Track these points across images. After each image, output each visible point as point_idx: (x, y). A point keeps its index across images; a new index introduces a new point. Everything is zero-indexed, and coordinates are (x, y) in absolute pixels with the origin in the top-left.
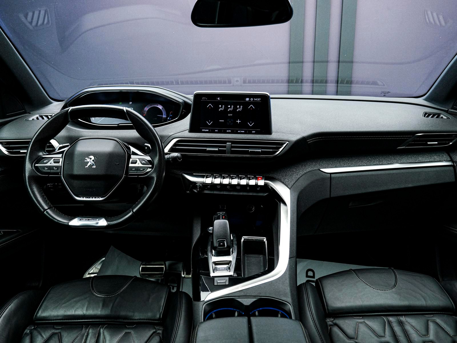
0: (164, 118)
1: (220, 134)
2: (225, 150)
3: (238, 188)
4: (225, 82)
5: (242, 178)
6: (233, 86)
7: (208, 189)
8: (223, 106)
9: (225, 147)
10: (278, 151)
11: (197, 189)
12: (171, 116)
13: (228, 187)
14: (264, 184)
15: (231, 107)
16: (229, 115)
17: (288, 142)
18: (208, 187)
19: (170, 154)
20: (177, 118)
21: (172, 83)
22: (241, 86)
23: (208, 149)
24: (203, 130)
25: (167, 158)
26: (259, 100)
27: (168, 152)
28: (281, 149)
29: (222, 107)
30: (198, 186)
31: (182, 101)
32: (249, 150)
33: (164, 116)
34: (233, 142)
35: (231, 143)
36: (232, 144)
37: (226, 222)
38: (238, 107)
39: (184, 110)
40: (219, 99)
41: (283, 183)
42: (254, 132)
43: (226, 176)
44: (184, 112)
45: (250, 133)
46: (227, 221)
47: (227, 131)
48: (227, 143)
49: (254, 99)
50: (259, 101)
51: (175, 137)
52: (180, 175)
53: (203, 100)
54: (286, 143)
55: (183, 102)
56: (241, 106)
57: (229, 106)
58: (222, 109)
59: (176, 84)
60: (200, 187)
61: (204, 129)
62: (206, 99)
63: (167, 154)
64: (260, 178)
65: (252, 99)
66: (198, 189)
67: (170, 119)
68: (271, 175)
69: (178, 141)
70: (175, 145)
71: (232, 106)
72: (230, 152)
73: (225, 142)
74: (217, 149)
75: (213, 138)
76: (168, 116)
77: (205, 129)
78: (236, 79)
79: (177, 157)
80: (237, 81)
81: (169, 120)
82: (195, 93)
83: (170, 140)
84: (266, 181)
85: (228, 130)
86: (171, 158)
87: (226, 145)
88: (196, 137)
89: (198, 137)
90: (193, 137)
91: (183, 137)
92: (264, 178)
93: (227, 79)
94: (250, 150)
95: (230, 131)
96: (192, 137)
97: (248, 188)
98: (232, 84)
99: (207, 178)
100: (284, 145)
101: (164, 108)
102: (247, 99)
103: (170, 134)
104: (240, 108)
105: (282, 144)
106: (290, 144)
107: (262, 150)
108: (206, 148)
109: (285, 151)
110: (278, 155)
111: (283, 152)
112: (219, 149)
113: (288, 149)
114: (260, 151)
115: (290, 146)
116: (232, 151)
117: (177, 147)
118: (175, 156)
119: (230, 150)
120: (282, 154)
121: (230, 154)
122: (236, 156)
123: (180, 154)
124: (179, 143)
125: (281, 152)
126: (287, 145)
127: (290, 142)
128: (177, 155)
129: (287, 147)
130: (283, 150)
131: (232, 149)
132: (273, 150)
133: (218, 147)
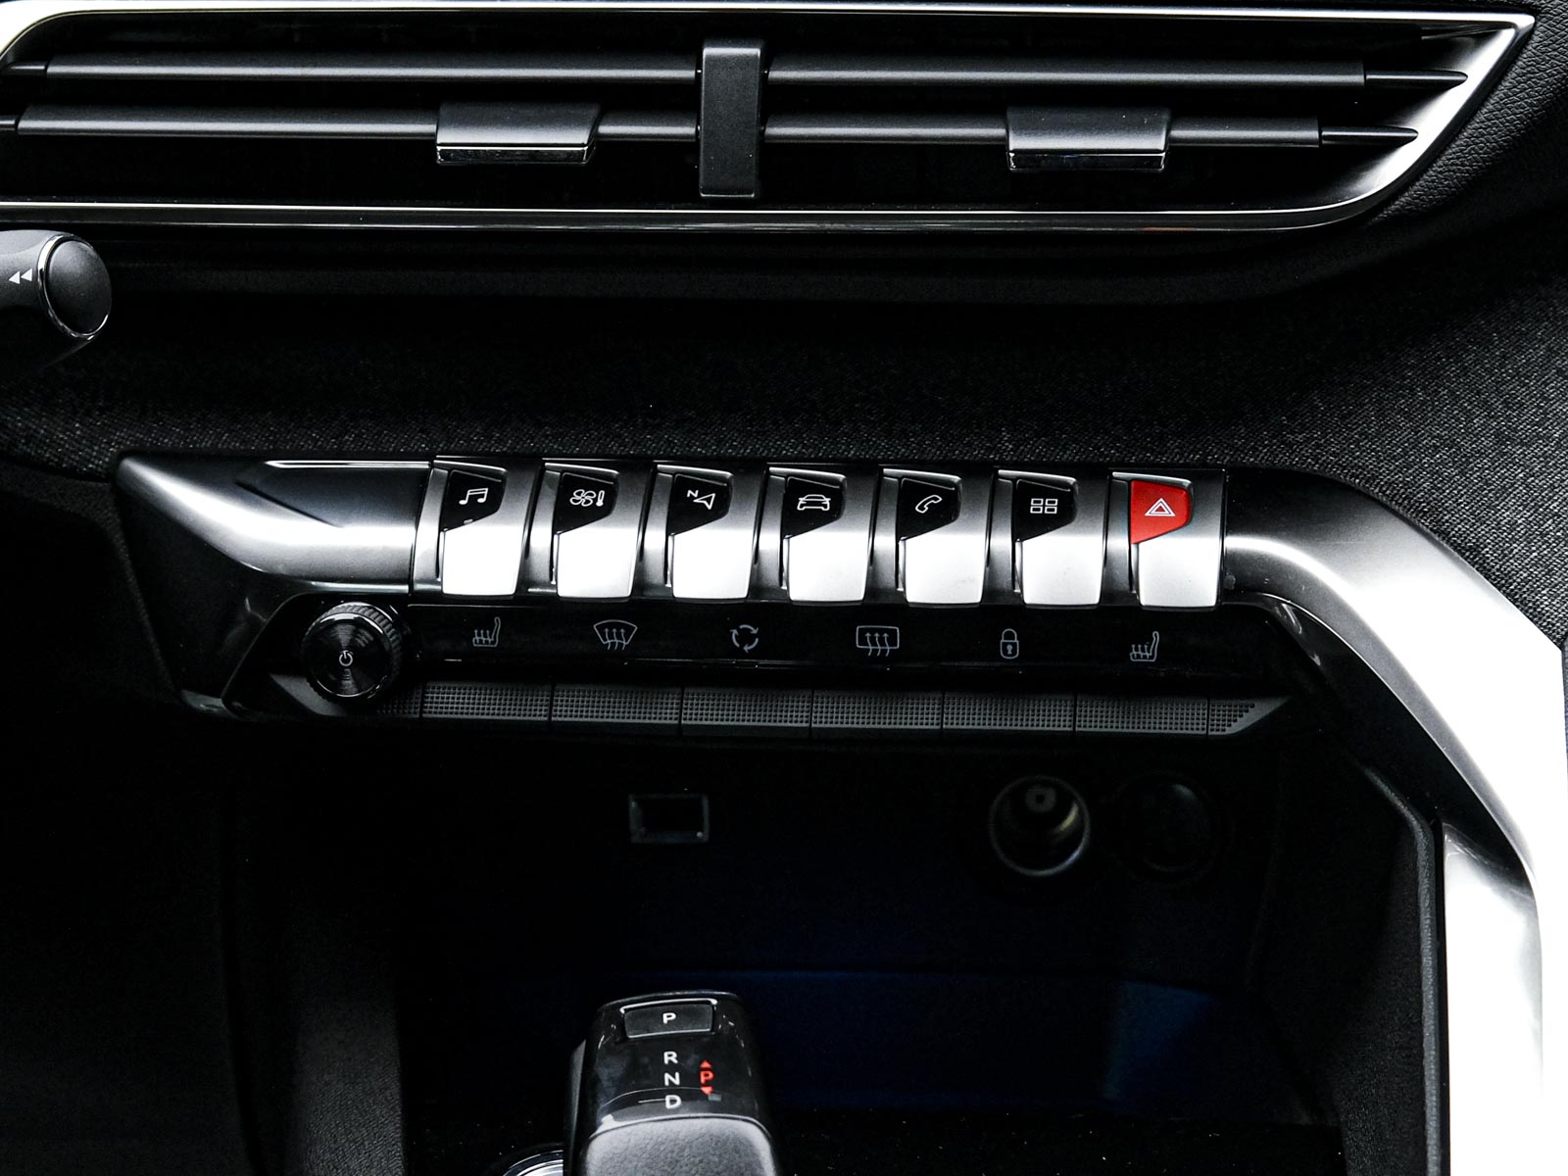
2: (688, 146)
3: (877, 644)
5: (922, 507)
7: (479, 670)
9: (678, 100)
10: (1397, 144)
11: (337, 686)
13: (745, 637)
14: (1223, 591)
17: (1525, 21)
18: (480, 639)
23: (451, 137)
28: (1431, 122)
30: (344, 635)
32: (1005, 140)
35: (756, 51)
36: (767, 61)
37: (742, 1147)
41: (1471, 554)
43: (704, 490)
46: (753, 1135)
48: (707, 51)
52: (92, 476)
54: (1490, 31)
60: (371, 655)
64: (1161, 509)
66: (349, 683)
68: (1301, 454)
69: (38, 42)
72: (753, 181)
73: (681, 37)
74: (575, 138)
79: (51, 288)
84: (1241, 543)
87: (690, 74)
92: (1217, 494)
94: (1025, 129)
97: (1010, 646)
99: (451, 518)
100: (1478, 66)
105: (1449, 48)
106: (1555, 50)
107: (1176, 133)
108: (430, 128)
109: (1494, 148)
110: (1397, 199)
111: (1458, 158)
112: (604, 129)
113: (1536, 112)
114: (1160, 152)
115: (1550, 80)
116: (775, 153)
117: (31, 118)
118: (15, 279)
119: (754, 151)
120: (1447, 186)
121: (753, 195)
122: (828, 226)
123: (82, 249)
124: (58, 63)
125: (1439, 157)
126: (1520, 63)
127: (1559, 14)
128: (42, 265)
129: (1519, 83)
130: (1460, 132)
131: (774, 131)
132: (1324, 133)
133: (593, 112)
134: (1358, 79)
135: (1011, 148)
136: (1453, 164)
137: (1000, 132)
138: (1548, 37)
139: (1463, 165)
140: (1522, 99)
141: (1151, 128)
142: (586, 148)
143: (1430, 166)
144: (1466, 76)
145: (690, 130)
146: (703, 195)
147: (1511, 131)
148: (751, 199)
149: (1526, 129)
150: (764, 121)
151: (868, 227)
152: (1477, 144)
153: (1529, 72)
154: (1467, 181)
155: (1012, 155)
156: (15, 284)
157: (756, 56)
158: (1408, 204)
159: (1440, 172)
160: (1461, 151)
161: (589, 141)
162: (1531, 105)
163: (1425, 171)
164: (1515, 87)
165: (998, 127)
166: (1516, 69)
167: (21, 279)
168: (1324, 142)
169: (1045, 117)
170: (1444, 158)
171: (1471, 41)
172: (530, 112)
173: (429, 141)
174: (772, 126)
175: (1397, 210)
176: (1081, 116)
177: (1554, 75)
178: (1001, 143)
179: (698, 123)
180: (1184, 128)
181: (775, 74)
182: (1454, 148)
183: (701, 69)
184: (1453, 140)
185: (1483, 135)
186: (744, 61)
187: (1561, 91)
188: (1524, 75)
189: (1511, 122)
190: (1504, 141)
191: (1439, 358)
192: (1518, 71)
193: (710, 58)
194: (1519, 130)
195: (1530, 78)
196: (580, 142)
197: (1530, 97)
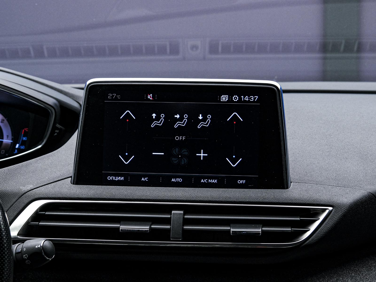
0: (7, 144)
1: (154, 188)
2: (168, 230)
4: (162, 51)
6: (184, 59)
8: (163, 116)
9: (167, 221)
10: (306, 231)
12: (24, 139)
15: (181, 119)
16: (178, 138)
17: (331, 208)
19: (23, 241)
20: (40, 147)
21: (26, 54)
22: (204, 59)
23: (123, 227)
24: (110, 178)
25: (17, 253)
26: (255, 99)
27: (18, 235)
28: (313, 227)
29: (158, 118)
31: (54, 101)
32: (230, 230)
33: (7, 141)
34: (187, 210)
35: (182, 212)
36: (184, 214)
38: (200, 118)
39: (58, 126)
40: (150, 97)
42: (241, 182)
44: (58, 129)
45: (233, 185)
47: (173, 180)
48: (173, 212)
49: (240, 99)
50: (254, 102)
51: (37, 196)
53: (110, 100)
54: (324, 210)
55: (55, 104)
56: (209, 117)
57: (178, 116)
58: (160, 123)
59: (36, 57)
61: (111, 175)
62: (116, 99)
63: (16, 241)
65: (236, 98)
67: (23, 147)
69: (43, 208)
70: (36, 216)
71: (186, 116)
72: (181, 236)
73: (168, 209)
74: (146, 228)
75: (136, 198)
76: (15, 140)
77: (116, 175)
78: (191, 43)
79: (43, 248)
80: (195, 47)
81: (20, 151)
82: (88, 82)
83: (23, 205)
85: (175, 177)
86: (26, 252)
87: (169, 216)
88: (90, 195)
89: (97, 196)
90: (84, 196)
91: (60, 196)
93: (168, 44)
94: (233, 228)
95: (179, 180)
96: (81, 196)
98: (180, 56)
100: (322, 217)
101: (6, 121)
102: (224, 98)
103: (25, 189)
104: (205, 119)
105: (316, 214)
106: (337, 214)
107: (263, 229)
108: (119, 226)
109: (325, 232)
110: (306, 242)
111: (318, 234)
112: (152, 226)
113: (333, 225)
114: (260, 231)
115: (336, 219)
116: (185, 232)
117: (42, 222)
118: (37, 247)
119: (181, 231)
120: (316, 239)
121: (181, 239)
122: (195, 245)
123: (50, 242)
124: (47, 212)
125: (314, 234)
126: (330, 216)
127: (337, 207)
128: (42, 245)
129: (330, 220)
130: (318, 229)
131: (185, 227)
132: (292, 229)
133: (150, 223)
134: (299, 219)
135: (231, 231)
136: (317, 235)
137: (229, 228)
138: (335, 211)
139: (319, 235)
140: (330, 223)
141: (258, 228)
142: (149, 229)
143: (313, 235)
144: (319, 219)
145: (169, 227)
146: (171, 239)
147: (328, 229)
148: (180, 240)
149: (331, 229)
150: (183, 225)
151: (203, 246)
152: (322, 231)
153: (332, 218)
154: (320, 238)
155: (231, 232)
156: (36, 248)
157: (182, 213)
158: (308, 242)
159: (315, 237)
160: (319, 233)
161: (149, 228)
162: (332, 224)
163: (312, 236)
164: (329, 221)
165: (229, 227)
166: (329, 217)
167: (38, 247)
168: (292, 231)
169: (237, 225)
170: (315, 234)
171: (322, 212)
172: (138, 223)
173: (118, 228)
174: (185, 226)
175: (306, 244)
176: (245, 225)
177: (336, 218)
178: (229, 230)
179: (171, 226)
180: (265, 228)
181: (186, 217)
182: (317, 232)
183: (171, 215)
184: (317, 231)
185: (323, 230)
186: (180, 214)
187: (338, 222)
188: (331, 218)
189: (328, 227)
190: (327, 231)
191: (315, 280)
192: (330, 218)
193: (173, 213)
194: (330, 229)
195: (332, 219)
196: (148, 228)
197: (332, 222)
